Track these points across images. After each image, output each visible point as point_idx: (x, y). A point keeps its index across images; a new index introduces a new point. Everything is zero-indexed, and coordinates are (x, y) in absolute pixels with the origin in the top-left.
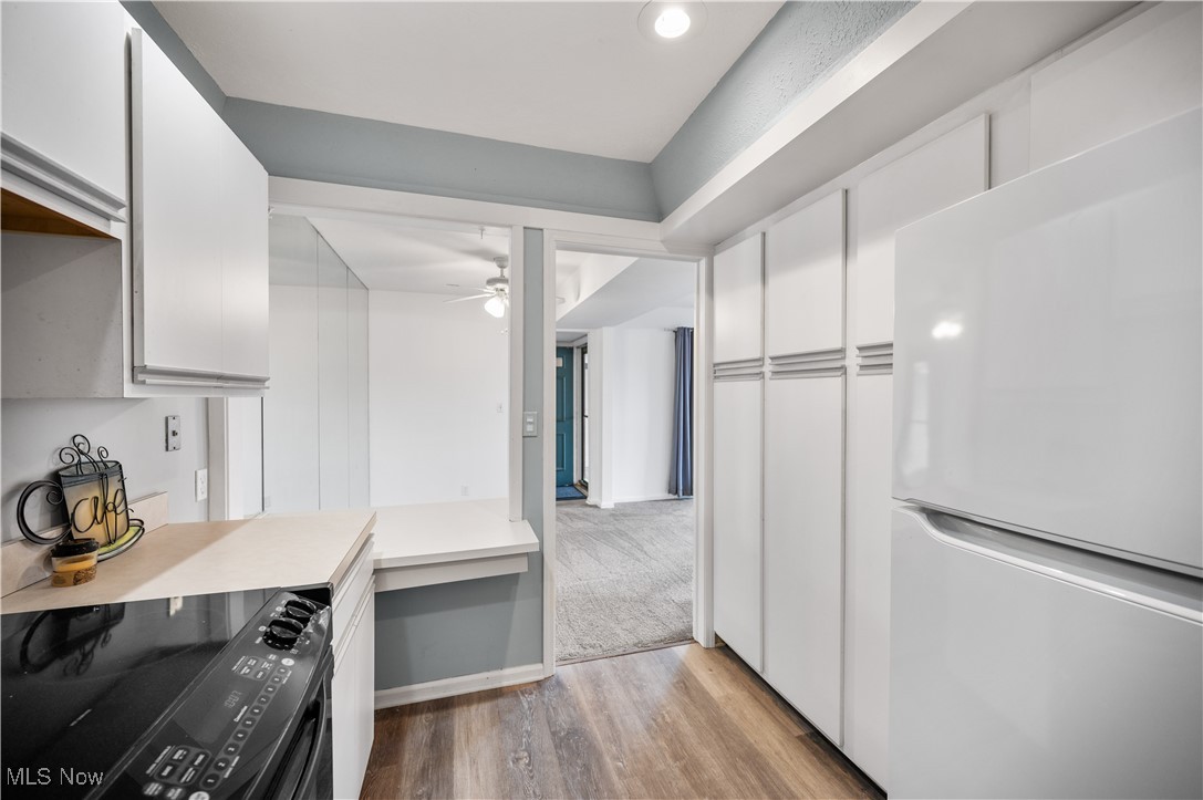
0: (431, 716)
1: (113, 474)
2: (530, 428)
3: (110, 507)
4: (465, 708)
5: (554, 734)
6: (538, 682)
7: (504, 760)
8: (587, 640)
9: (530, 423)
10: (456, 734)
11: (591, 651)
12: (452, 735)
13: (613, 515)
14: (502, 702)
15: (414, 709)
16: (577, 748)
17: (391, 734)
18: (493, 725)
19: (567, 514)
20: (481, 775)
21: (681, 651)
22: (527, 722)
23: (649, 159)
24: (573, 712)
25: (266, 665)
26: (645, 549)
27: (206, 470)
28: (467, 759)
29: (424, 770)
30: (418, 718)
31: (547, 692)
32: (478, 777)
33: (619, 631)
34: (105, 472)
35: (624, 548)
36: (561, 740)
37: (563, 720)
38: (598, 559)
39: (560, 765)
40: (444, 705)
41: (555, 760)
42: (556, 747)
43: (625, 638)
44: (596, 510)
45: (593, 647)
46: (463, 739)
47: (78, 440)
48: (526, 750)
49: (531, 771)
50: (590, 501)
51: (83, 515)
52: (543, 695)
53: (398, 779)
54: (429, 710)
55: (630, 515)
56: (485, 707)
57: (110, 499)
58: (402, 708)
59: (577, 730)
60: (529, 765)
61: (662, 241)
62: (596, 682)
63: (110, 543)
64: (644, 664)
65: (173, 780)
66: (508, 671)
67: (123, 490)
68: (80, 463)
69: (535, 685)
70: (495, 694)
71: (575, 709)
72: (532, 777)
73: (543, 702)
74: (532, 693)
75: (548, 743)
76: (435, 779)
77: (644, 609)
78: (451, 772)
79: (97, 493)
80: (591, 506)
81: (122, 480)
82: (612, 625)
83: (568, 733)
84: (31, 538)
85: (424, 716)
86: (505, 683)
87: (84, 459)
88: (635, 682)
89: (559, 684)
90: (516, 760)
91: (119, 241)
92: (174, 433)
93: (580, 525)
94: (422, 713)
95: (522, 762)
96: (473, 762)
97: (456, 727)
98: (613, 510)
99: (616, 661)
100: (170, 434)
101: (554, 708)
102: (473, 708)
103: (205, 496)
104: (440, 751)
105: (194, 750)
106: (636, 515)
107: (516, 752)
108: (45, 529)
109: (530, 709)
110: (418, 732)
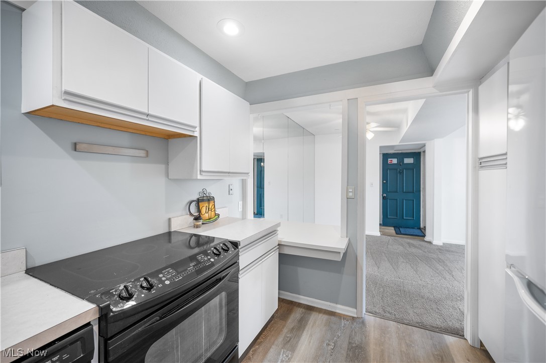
0: (304, 310)
1: (211, 200)
2: (351, 194)
3: (210, 209)
4: (317, 313)
5: (350, 343)
6: (353, 317)
7: (323, 342)
8: (388, 309)
9: (351, 192)
10: (310, 322)
11: (388, 315)
12: (308, 321)
13: (440, 249)
14: (333, 318)
15: (299, 305)
16: (358, 355)
17: (288, 311)
18: (325, 326)
19: (408, 243)
20: (312, 341)
21: (450, 340)
22: (340, 332)
23: (419, 42)
24: (364, 339)
25: (206, 259)
26: (454, 273)
27: (242, 202)
28: (309, 333)
29: (293, 328)
30: (299, 309)
31: (355, 324)
32: (310, 342)
33: (411, 312)
34: (210, 199)
35: (437, 269)
36: (352, 347)
37: (357, 339)
38: (416, 271)
39: (347, 358)
40: (310, 309)
41: (345, 354)
42: (348, 349)
43: (412, 316)
44: (429, 244)
45: (390, 313)
46: (311, 325)
47: (204, 190)
48: (334, 343)
49: (332, 352)
50: (427, 239)
51: (203, 210)
52: (353, 324)
53: (283, 327)
54: (304, 308)
55: (452, 252)
56: (325, 317)
57: (210, 207)
58: (296, 303)
59: (362, 348)
60: (333, 349)
61: (434, 87)
62: (383, 331)
63: (209, 219)
64: (418, 335)
65: (166, 276)
66: (339, 306)
67: (214, 205)
68: (203, 197)
69: (351, 318)
70: (332, 314)
71: (366, 337)
72: (331, 355)
73: (351, 327)
74: (348, 321)
75: (345, 345)
76: (295, 334)
77: (434, 306)
78: (302, 334)
79: (207, 205)
80: (426, 242)
81: (214, 202)
82: (408, 307)
83: (357, 346)
84: (191, 214)
85: (301, 309)
86: (338, 311)
87: (205, 195)
88: (408, 342)
89: (363, 323)
90: (328, 345)
91: (197, 137)
92: (231, 190)
93: (414, 250)
94: (301, 308)
95: (330, 347)
96: (311, 336)
97: (311, 319)
98: (441, 246)
99: (401, 326)
100: (230, 190)
101: (355, 332)
102: (321, 315)
103: (241, 210)
104: (301, 325)
105: (174, 272)
106: (457, 253)
107: (329, 341)
108: (195, 213)
109: (344, 327)
110: (297, 314)
